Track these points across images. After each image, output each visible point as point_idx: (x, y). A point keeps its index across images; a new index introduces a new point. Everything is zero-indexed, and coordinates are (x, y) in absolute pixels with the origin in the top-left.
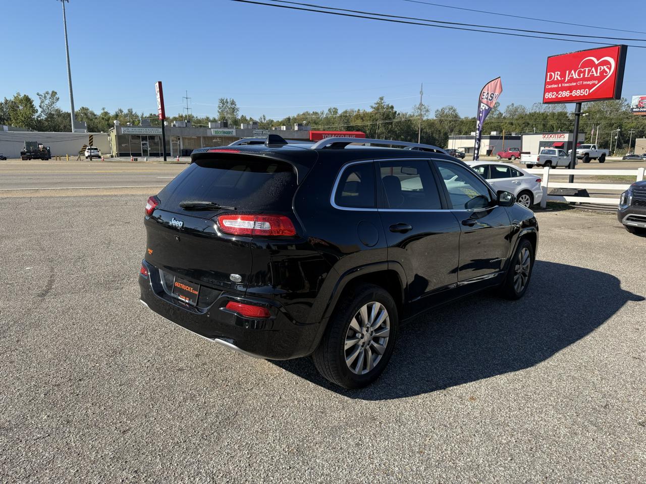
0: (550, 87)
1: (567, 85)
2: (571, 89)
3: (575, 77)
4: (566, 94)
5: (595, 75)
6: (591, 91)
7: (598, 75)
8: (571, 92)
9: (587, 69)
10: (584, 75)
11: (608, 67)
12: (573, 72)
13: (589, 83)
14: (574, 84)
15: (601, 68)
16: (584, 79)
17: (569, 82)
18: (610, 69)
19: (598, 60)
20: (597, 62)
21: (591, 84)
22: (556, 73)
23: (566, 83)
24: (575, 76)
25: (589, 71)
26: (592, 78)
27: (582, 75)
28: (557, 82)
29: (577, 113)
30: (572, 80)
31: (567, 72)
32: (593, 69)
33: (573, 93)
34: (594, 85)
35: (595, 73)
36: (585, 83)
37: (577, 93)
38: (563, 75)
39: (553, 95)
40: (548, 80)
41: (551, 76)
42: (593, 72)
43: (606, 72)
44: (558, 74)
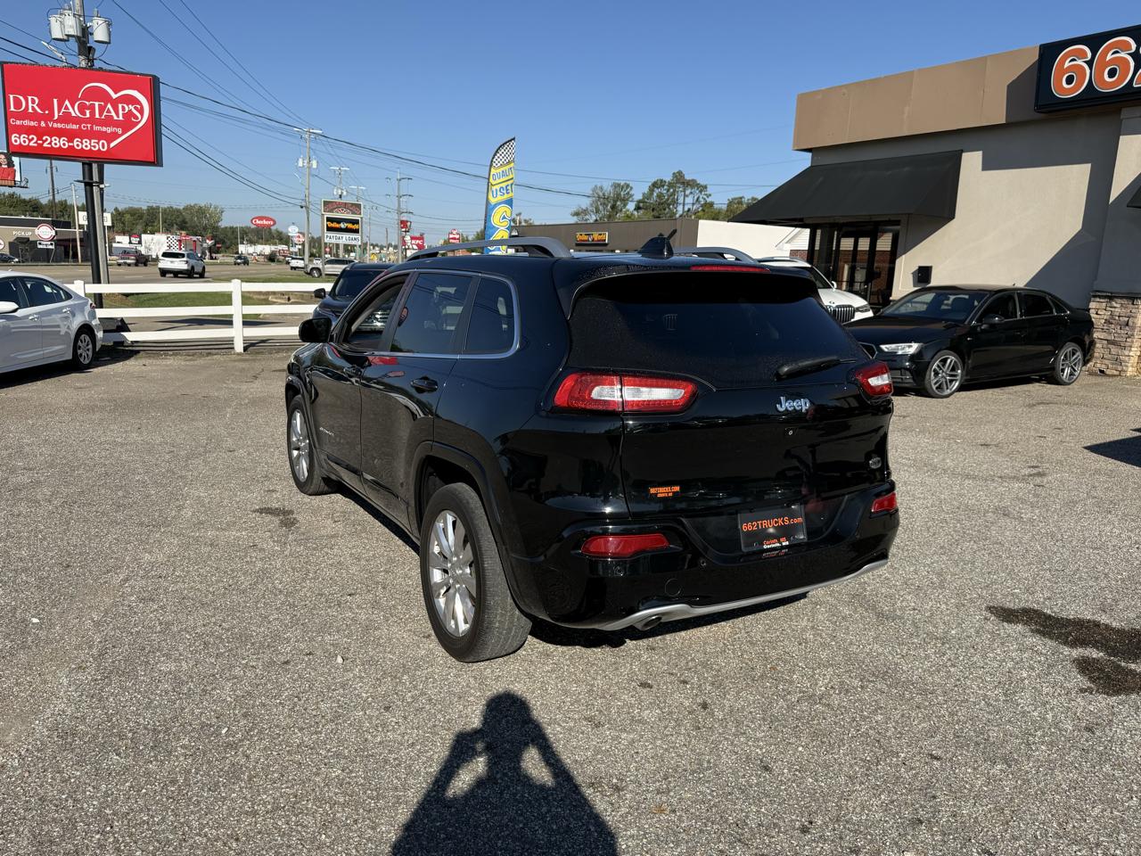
0: (18, 123)
1: (59, 126)
2: (71, 136)
3: (73, 115)
4: (59, 143)
5: (115, 118)
6: (112, 145)
7: (121, 118)
8: (70, 140)
9: (97, 104)
10: (93, 113)
11: (136, 108)
12: (67, 103)
13: (104, 129)
14: (75, 127)
15: (123, 109)
16: (92, 120)
17: (60, 120)
18: (141, 112)
20: (114, 96)
21: (109, 131)
22: (30, 98)
23: (57, 121)
24: (75, 112)
25: (102, 109)
26: (109, 121)
27: (88, 112)
28: (34, 116)
29: (87, 180)
30: (66, 118)
31: (55, 101)
32: (109, 106)
33: (75, 143)
34: (115, 136)
35: (113, 114)
36: (96, 128)
37: (86, 145)
38: (46, 104)
39: (30, 141)
40: (12, 109)
41: (18, 104)
42: (109, 111)
43: (136, 117)
44: (33, 102)
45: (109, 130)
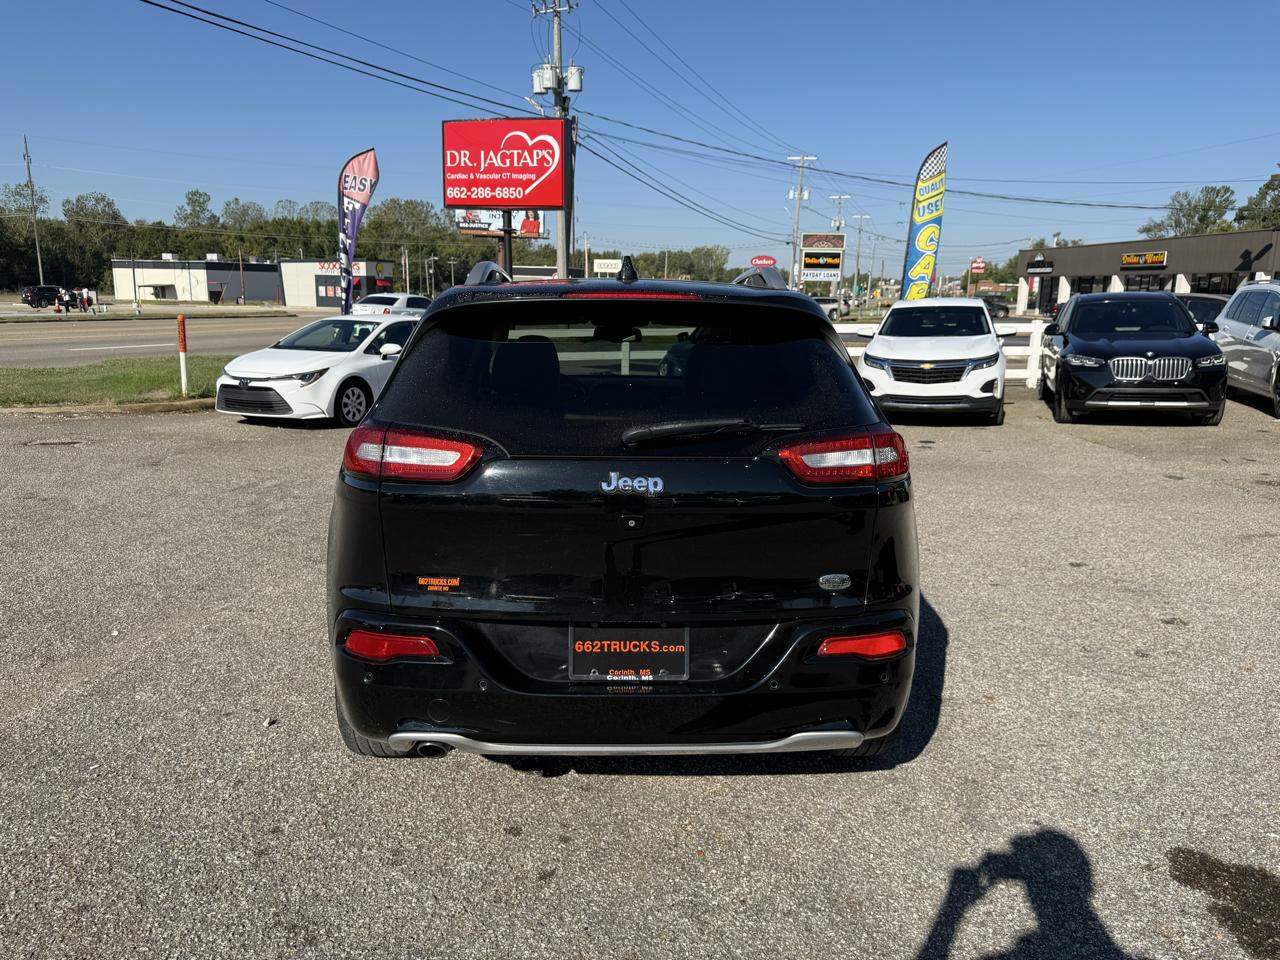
0: (453, 177)
1: (484, 176)
2: (493, 185)
3: (496, 165)
4: (484, 193)
5: (531, 165)
6: (528, 191)
7: (535, 164)
8: (493, 190)
9: (515, 152)
10: (512, 162)
11: (548, 153)
12: (492, 154)
13: (521, 176)
14: (497, 176)
15: (538, 154)
16: (512, 169)
17: (486, 171)
18: (553, 156)
19: (532, 138)
20: (531, 143)
21: (525, 179)
22: (462, 152)
23: (483, 173)
24: (497, 162)
25: (520, 156)
26: (526, 169)
27: (508, 161)
28: (466, 170)
29: (506, 228)
30: (491, 169)
31: (482, 153)
32: (526, 153)
33: (497, 192)
34: (530, 182)
35: (529, 161)
36: (514, 176)
37: (503, 193)
38: (475, 158)
39: (461, 193)
40: (449, 164)
41: (453, 158)
42: (525, 159)
43: (548, 162)
44: (465, 155)
45: (524, 177)
